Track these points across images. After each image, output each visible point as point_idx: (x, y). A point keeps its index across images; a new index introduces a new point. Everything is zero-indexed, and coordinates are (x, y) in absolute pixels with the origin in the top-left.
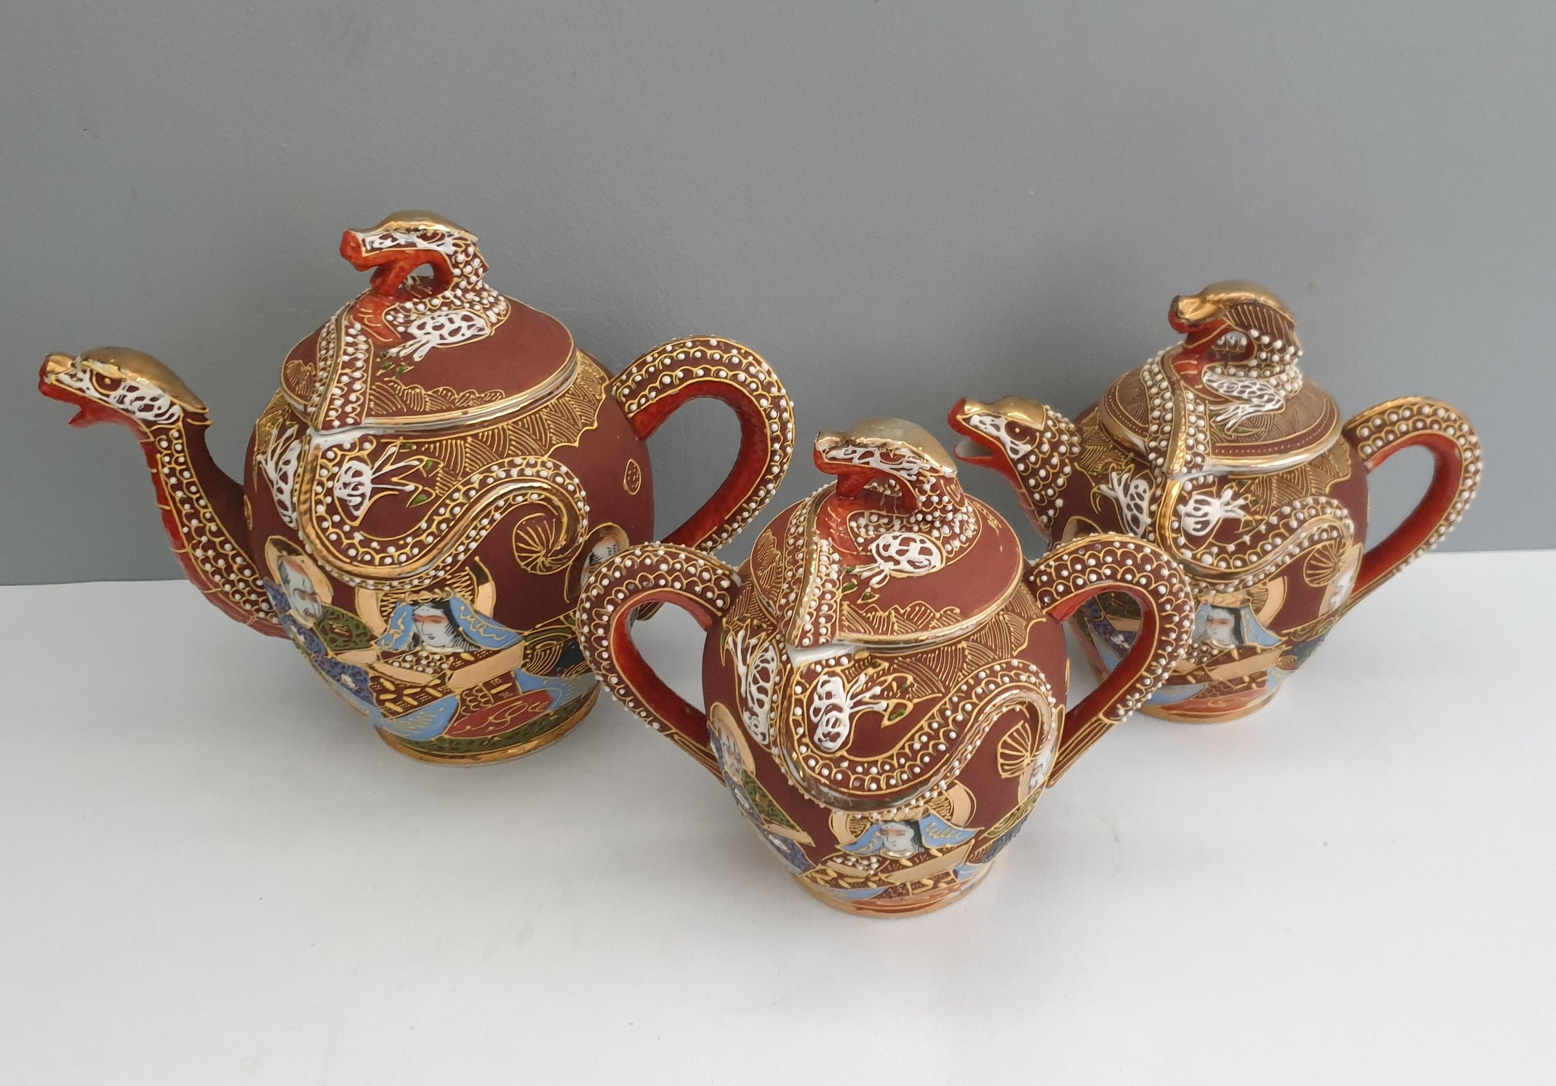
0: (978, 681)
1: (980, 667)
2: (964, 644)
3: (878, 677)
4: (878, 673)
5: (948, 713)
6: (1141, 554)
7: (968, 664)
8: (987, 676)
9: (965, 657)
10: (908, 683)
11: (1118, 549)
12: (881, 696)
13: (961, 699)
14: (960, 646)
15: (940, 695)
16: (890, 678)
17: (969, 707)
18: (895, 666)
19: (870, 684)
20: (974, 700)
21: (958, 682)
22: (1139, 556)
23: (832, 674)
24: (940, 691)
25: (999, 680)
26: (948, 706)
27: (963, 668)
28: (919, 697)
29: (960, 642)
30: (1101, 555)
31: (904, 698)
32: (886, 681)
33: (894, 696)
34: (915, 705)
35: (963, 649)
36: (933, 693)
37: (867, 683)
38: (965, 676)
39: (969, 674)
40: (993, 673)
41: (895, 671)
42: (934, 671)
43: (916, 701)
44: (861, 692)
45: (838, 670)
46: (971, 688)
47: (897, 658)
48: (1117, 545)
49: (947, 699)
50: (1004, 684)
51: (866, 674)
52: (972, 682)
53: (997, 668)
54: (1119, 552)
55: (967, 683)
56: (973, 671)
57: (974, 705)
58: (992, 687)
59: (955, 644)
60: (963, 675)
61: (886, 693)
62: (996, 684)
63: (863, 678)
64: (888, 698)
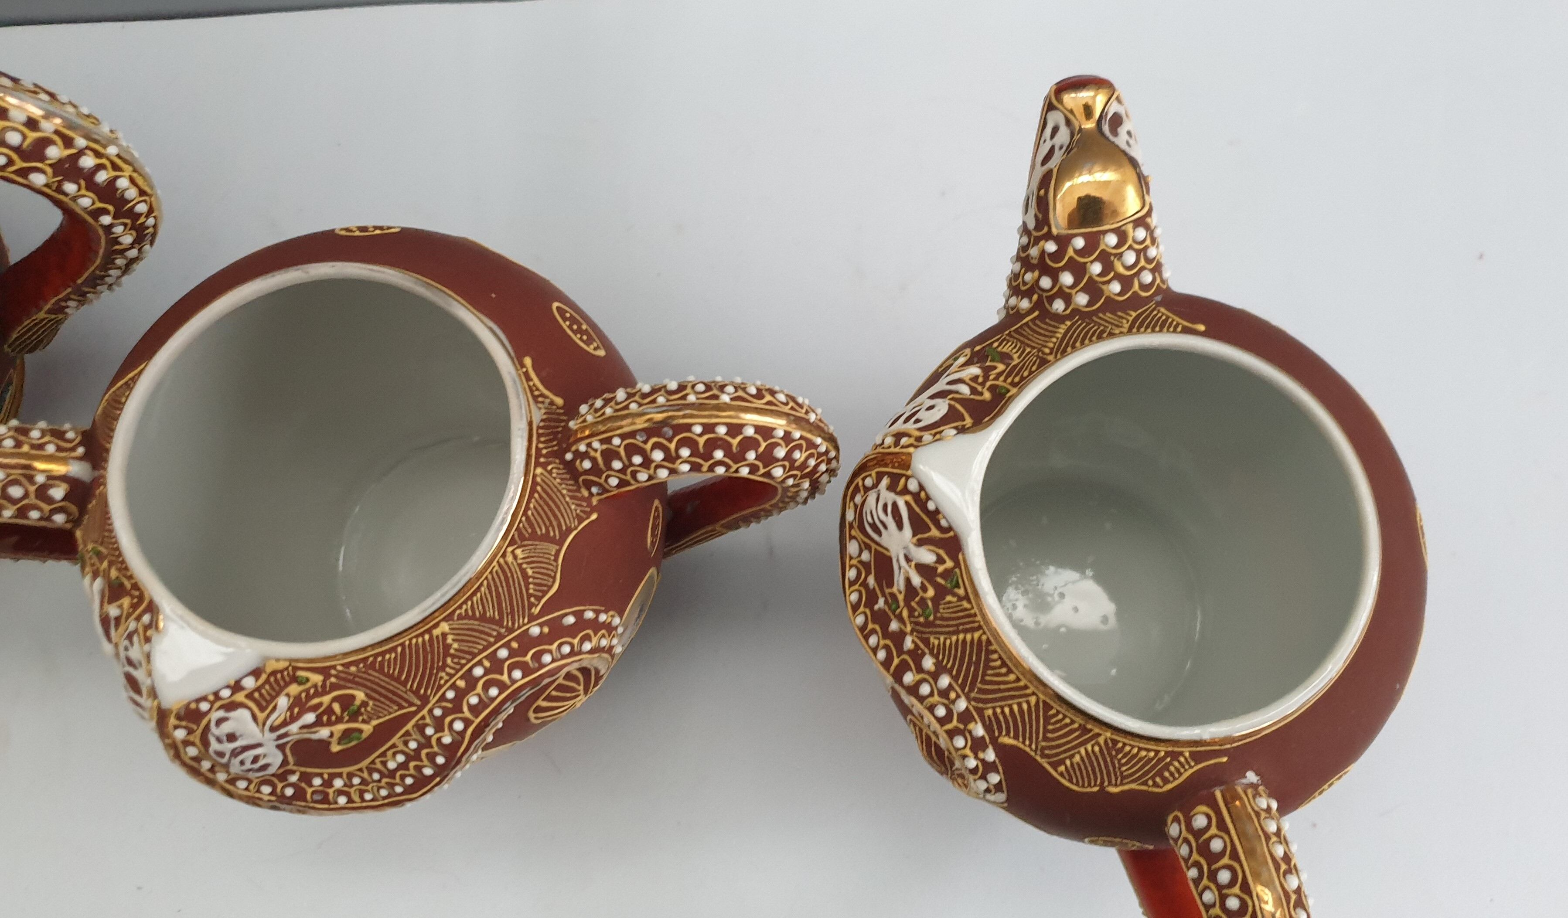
0: (472, 682)
1: (475, 655)
2: (445, 627)
3: (309, 697)
4: (307, 691)
5: (429, 731)
6: (739, 438)
7: (453, 656)
8: (487, 672)
9: (447, 647)
10: (358, 702)
11: (700, 435)
12: (318, 723)
13: (446, 712)
14: (436, 632)
15: (413, 709)
16: (326, 699)
17: (459, 726)
18: (333, 680)
19: (296, 710)
20: (467, 713)
21: (440, 687)
22: (735, 442)
23: (231, 706)
24: (411, 704)
25: (505, 678)
26: (428, 720)
27: (445, 665)
28: (379, 717)
29: (436, 625)
30: (672, 446)
31: (356, 721)
32: (321, 704)
33: (339, 720)
34: (375, 727)
35: (444, 635)
36: (401, 707)
37: (290, 708)
38: (451, 676)
39: (457, 671)
40: (496, 665)
41: (334, 687)
42: (397, 680)
43: (375, 722)
44: (285, 724)
45: (240, 697)
46: (461, 694)
47: (334, 667)
48: (698, 429)
49: (425, 712)
50: (514, 682)
51: (288, 695)
52: (461, 684)
53: (503, 653)
54: (702, 441)
55: (453, 687)
56: (463, 666)
57: (467, 723)
58: (494, 692)
59: (429, 631)
60: (448, 674)
61: (325, 718)
62: (502, 687)
63: (283, 702)
64: (330, 723)
